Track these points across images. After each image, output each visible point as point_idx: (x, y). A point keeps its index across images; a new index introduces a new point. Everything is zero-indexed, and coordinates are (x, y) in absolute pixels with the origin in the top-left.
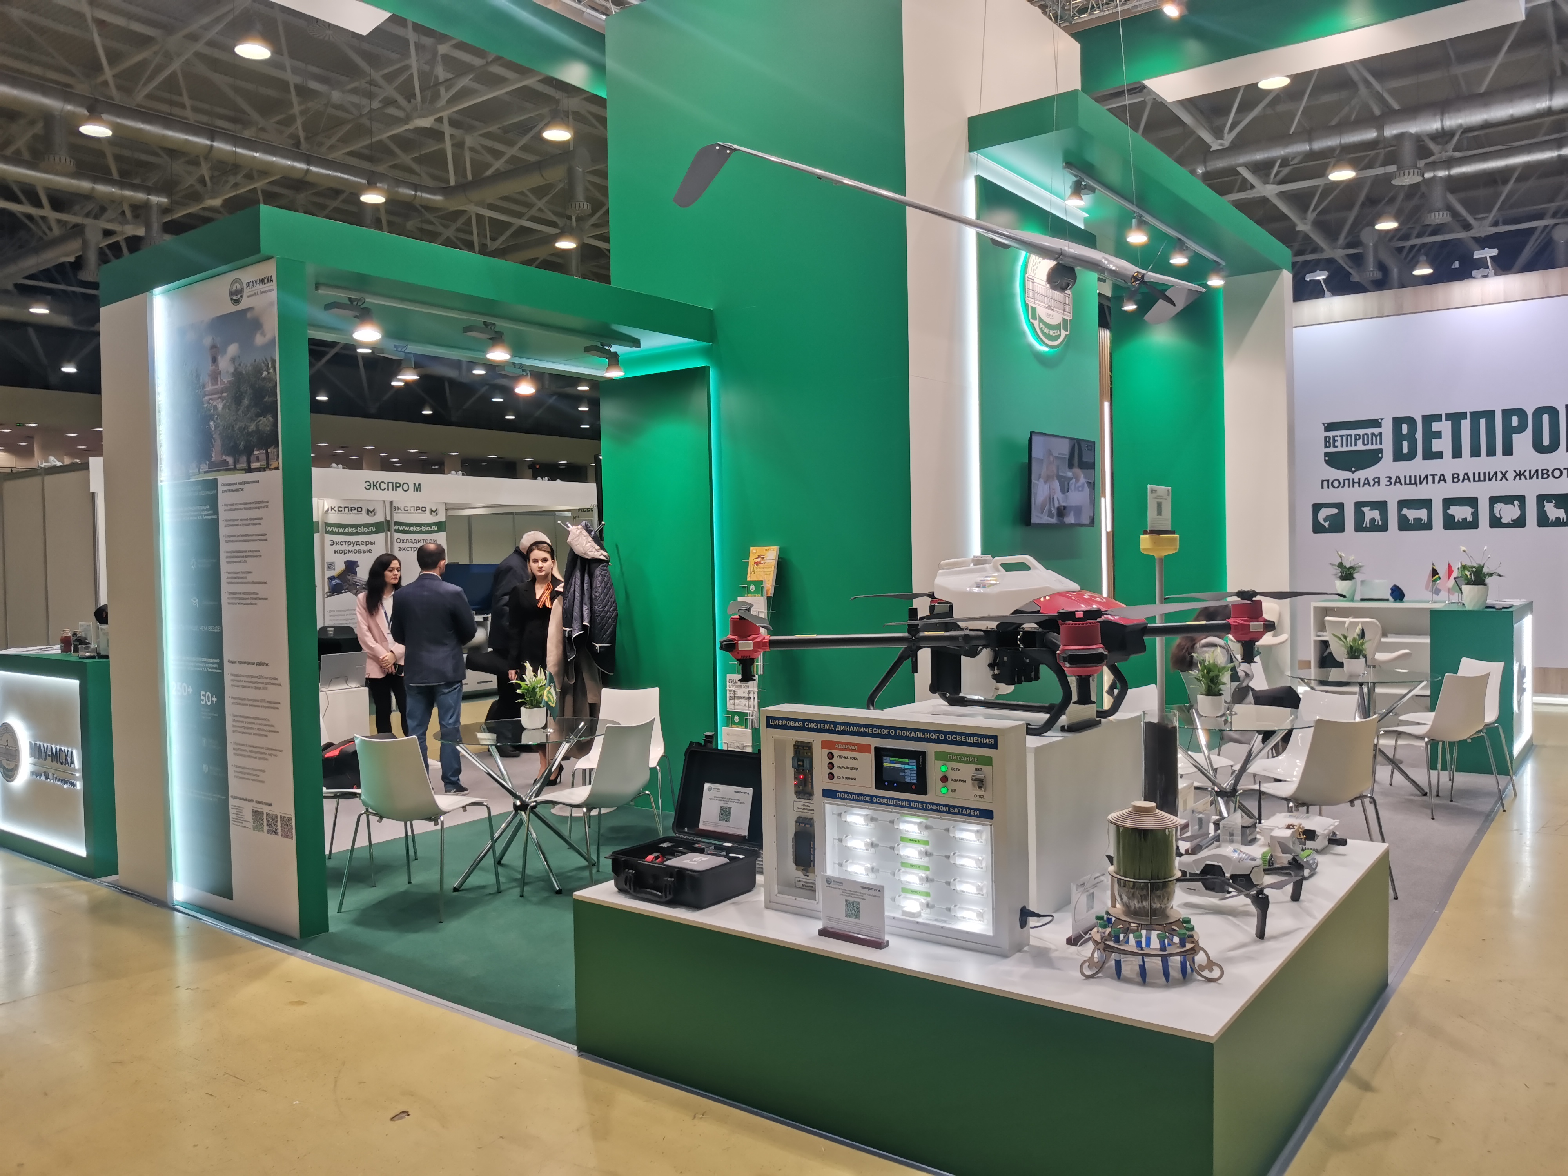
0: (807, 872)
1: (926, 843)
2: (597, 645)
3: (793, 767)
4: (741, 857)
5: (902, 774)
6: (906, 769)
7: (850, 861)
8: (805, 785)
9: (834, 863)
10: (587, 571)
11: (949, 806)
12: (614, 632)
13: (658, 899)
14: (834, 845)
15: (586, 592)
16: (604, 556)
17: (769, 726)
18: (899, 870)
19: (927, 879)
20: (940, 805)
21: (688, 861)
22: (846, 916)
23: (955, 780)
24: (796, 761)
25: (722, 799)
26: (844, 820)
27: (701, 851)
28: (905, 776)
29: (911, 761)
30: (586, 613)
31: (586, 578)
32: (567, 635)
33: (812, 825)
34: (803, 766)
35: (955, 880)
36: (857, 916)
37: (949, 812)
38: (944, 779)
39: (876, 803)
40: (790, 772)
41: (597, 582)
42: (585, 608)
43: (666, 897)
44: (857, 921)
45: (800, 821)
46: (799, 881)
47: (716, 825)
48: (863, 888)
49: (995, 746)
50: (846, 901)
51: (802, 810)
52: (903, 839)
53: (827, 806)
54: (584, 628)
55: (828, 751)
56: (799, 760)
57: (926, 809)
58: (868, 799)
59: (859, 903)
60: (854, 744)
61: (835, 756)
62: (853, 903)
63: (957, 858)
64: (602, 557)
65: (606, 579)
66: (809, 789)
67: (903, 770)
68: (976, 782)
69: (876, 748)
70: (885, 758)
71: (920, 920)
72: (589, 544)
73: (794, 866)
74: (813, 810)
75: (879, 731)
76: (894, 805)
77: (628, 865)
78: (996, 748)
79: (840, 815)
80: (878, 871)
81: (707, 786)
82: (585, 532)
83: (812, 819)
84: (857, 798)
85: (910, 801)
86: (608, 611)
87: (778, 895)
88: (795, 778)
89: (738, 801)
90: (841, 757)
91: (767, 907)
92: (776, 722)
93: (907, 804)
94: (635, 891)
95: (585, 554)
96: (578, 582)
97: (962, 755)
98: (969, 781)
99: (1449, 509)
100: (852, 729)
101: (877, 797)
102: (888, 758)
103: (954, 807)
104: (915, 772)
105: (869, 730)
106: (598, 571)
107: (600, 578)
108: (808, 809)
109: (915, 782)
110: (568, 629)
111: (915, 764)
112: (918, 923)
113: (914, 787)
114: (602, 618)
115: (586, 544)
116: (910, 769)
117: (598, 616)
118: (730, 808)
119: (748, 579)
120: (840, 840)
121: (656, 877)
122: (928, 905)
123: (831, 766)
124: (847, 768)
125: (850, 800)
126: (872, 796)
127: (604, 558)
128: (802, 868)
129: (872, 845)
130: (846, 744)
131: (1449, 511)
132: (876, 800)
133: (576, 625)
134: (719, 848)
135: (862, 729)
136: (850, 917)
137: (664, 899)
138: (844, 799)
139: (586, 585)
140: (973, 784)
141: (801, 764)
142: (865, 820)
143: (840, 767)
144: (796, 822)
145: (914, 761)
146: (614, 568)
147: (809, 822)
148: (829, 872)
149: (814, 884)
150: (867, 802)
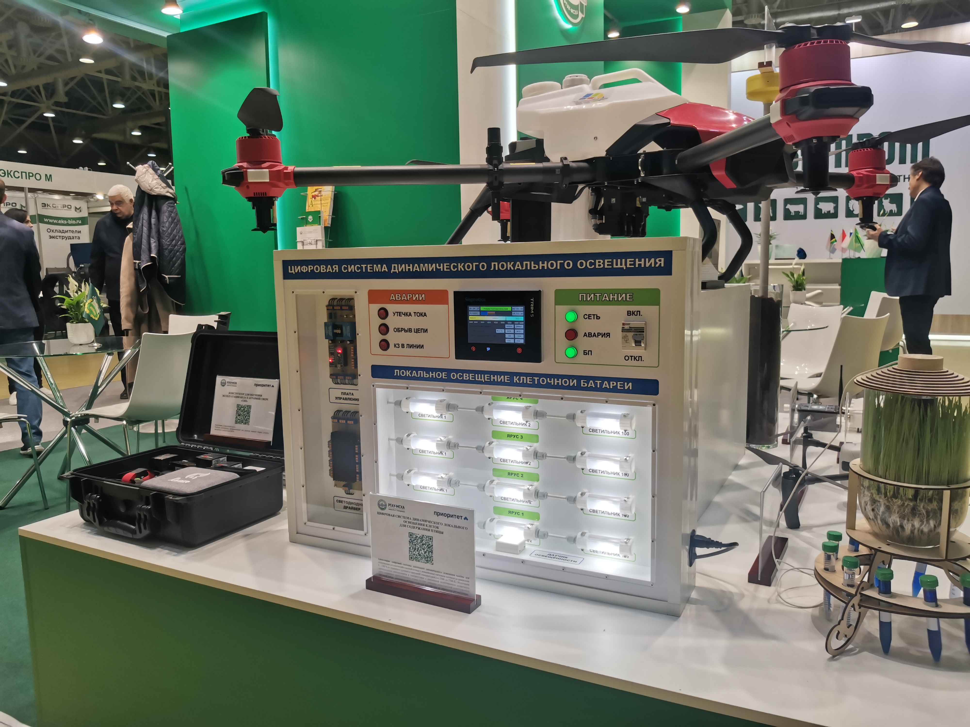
0: (351, 488)
1: (534, 438)
2: (167, 277)
3: (326, 337)
4: (259, 469)
5: (499, 331)
6: (506, 322)
7: (415, 470)
8: (346, 363)
9: (391, 475)
10: (154, 207)
11: (579, 378)
12: (183, 265)
13: (130, 535)
14: (390, 449)
15: (153, 226)
16: (171, 193)
17: (287, 276)
18: (492, 482)
19: (537, 494)
20: (562, 377)
21: (177, 480)
22: (411, 558)
23: (590, 335)
24: (330, 328)
25: (238, 396)
26: (405, 410)
27: (206, 464)
28: (505, 333)
29: (516, 308)
30: (153, 245)
31: (154, 213)
32: (137, 267)
33: (357, 421)
34: (341, 334)
35: (582, 494)
36: (429, 559)
37: (578, 388)
38: (572, 334)
39: (457, 381)
40: (324, 345)
41: (164, 218)
42: (152, 241)
43: (140, 532)
44: (428, 566)
45: (338, 416)
46: (341, 502)
47: (232, 429)
48: (438, 514)
49: (667, 270)
50: (411, 535)
51: (342, 401)
52: (496, 435)
53: (380, 392)
54: (152, 259)
55: (378, 306)
56: (335, 327)
57: (539, 386)
58: (444, 375)
59: (431, 538)
60: (420, 292)
61: (390, 314)
62: (422, 538)
63: (588, 460)
64: (168, 194)
65: (173, 215)
66: (350, 368)
67: (501, 325)
68: (630, 335)
69: (456, 294)
70: (471, 308)
71: (525, 557)
72: (155, 181)
73: (330, 480)
74: (357, 400)
75: (460, 267)
76: (486, 383)
77: (91, 487)
78: (670, 273)
79: (398, 403)
80: (457, 483)
81: (219, 379)
82: (151, 170)
83: (357, 412)
84: (426, 375)
85: (512, 375)
86: (175, 245)
87: (309, 523)
88: (331, 354)
89: (259, 397)
90: (400, 314)
91: (293, 541)
92: (298, 269)
93: (506, 379)
94: (101, 523)
95: (151, 190)
96: (146, 217)
97: (602, 292)
98: (617, 334)
99: (819, 204)
100: (416, 268)
101: (457, 371)
102: (476, 308)
103: (588, 379)
104: (522, 326)
105: (444, 267)
106: (165, 207)
107: (166, 214)
108: (350, 399)
109: (522, 341)
110: (138, 262)
111: (522, 313)
112: (523, 562)
113: (519, 350)
114: (170, 252)
115: (152, 181)
116: (513, 322)
117: (166, 249)
118: (250, 407)
119: (307, 211)
120: (400, 441)
121: (128, 504)
122: (537, 533)
123: (384, 329)
124: (410, 330)
125: (414, 378)
126: (449, 371)
127: (171, 196)
128: (344, 483)
129: (449, 445)
130: (406, 292)
131: (818, 206)
132: (457, 376)
133: (144, 256)
134: (232, 459)
135: (432, 267)
136: (416, 559)
137: (139, 536)
138: (406, 378)
139: (153, 221)
140: (624, 337)
141: (339, 331)
142: (437, 410)
143: (398, 330)
144: (333, 418)
145: (521, 308)
146: (181, 206)
147: (354, 416)
148: (384, 491)
149: (362, 505)
150: (442, 380)
